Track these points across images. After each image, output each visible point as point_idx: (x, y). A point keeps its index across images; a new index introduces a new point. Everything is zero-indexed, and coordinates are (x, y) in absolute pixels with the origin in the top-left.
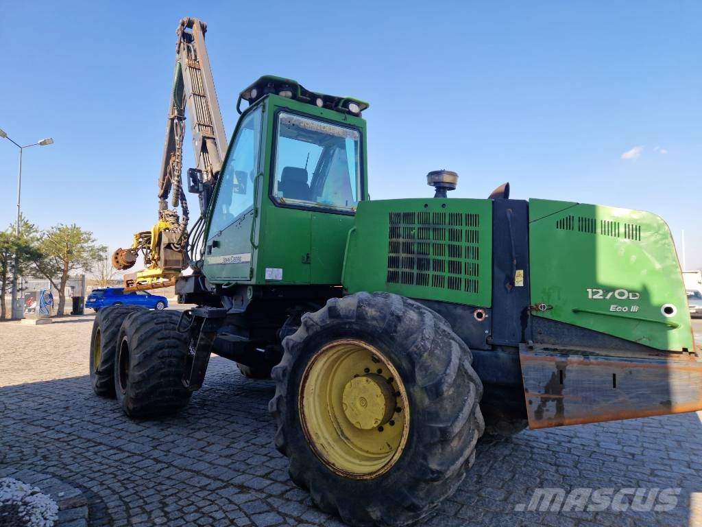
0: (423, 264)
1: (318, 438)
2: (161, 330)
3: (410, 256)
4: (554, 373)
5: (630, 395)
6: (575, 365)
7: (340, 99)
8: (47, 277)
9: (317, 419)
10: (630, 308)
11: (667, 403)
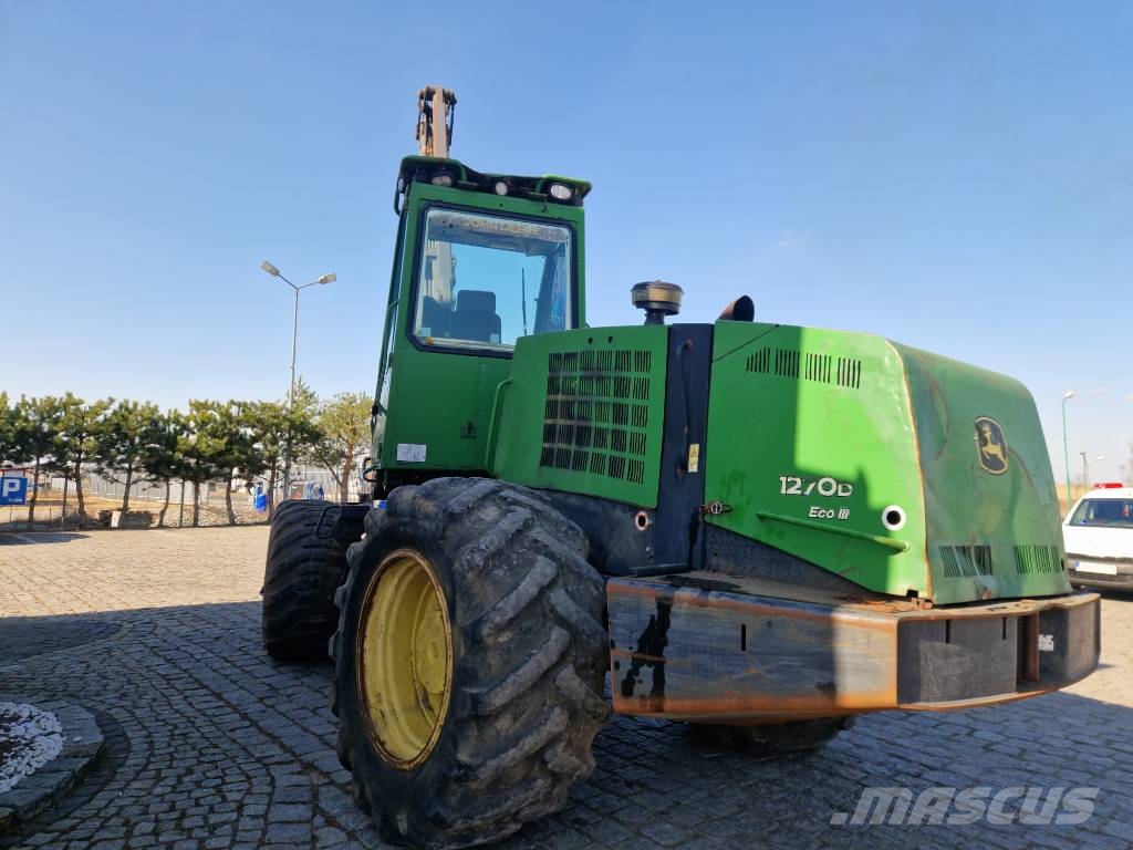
0: (582, 435)
1: (379, 701)
2: (311, 534)
3: (569, 422)
4: (653, 616)
5: (767, 667)
6: (685, 605)
7: (538, 179)
8: (328, 465)
9: (386, 673)
10: (837, 513)
11: (830, 688)
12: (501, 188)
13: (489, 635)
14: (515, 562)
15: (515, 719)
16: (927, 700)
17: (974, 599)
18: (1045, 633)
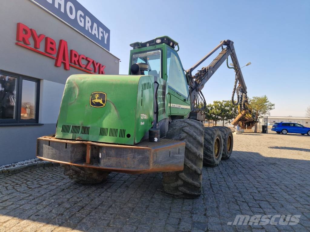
7: (154, 40)
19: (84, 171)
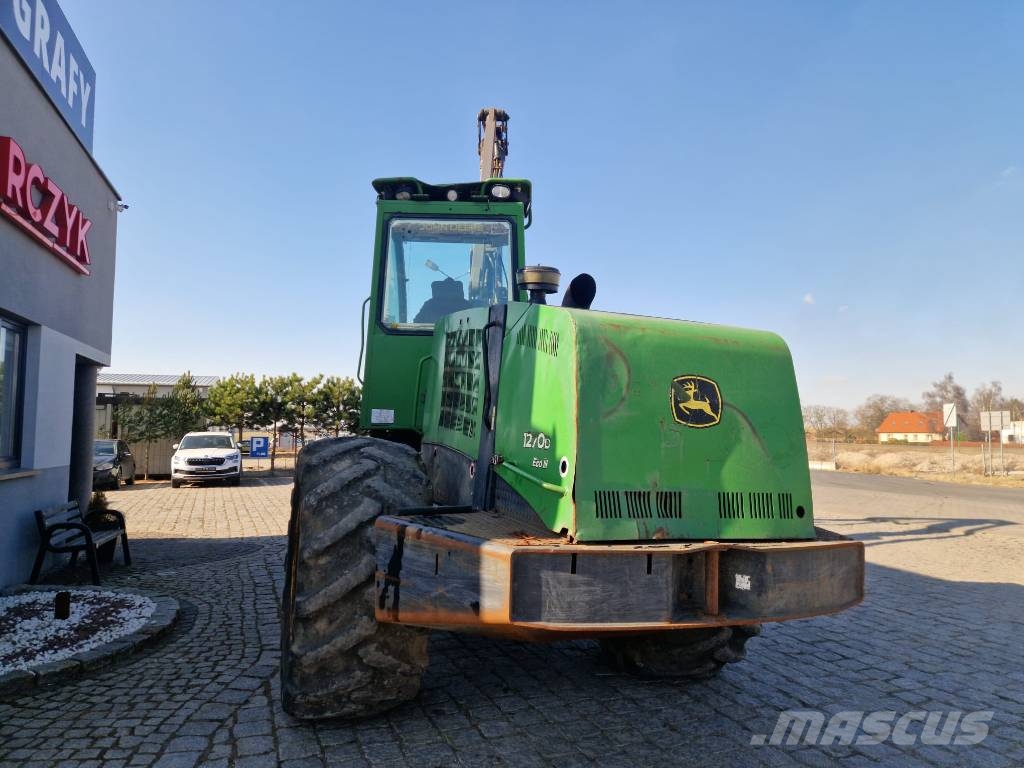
4: (395, 546)
5: (447, 588)
6: (410, 538)
10: (543, 463)
11: (476, 606)
12: (452, 195)
13: (309, 558)
14: (345, 503)
15: (331, 622)
16: (549, 621)
17: (636, 537)
18: (742, 573)
19: (408, 662)
